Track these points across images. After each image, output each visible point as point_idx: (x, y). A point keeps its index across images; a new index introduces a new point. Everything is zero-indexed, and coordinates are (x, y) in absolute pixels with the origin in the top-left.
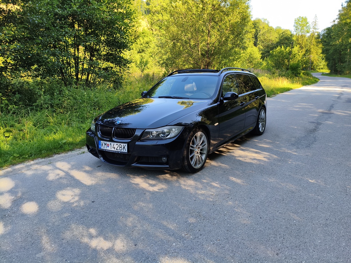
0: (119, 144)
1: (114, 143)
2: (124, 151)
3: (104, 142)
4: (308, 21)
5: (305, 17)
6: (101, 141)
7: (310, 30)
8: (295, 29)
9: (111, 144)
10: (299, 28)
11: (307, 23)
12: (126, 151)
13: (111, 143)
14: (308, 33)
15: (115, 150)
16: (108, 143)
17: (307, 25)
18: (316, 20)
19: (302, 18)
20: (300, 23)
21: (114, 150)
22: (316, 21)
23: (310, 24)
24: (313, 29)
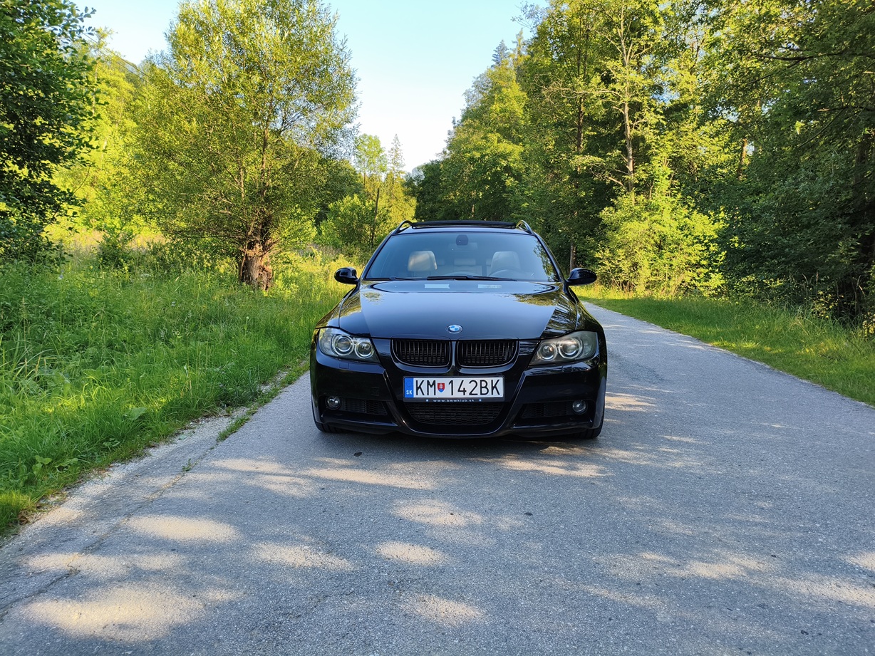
0: (478, 380)
1: (463, 379)
2: (495, 395)
3: (426, 380)
4: (381, 147)
5: (376, 137)
6: (415, 379)
7: (388, 165)
8: (357, 161)
9: (452, 382)
10: (363, 160)
11: (381, 151)
12: (501, 395)
13: (452, 379)
14: (383, 171)
15: (467, 395)
16: (438, 380)
17: (381, 155)
18: (398, 147)
19: (370, 138)
20: (366, 148)
21: (464, 397)
22: (398, 149)
23: (386, 152)
24: (392, 165)
